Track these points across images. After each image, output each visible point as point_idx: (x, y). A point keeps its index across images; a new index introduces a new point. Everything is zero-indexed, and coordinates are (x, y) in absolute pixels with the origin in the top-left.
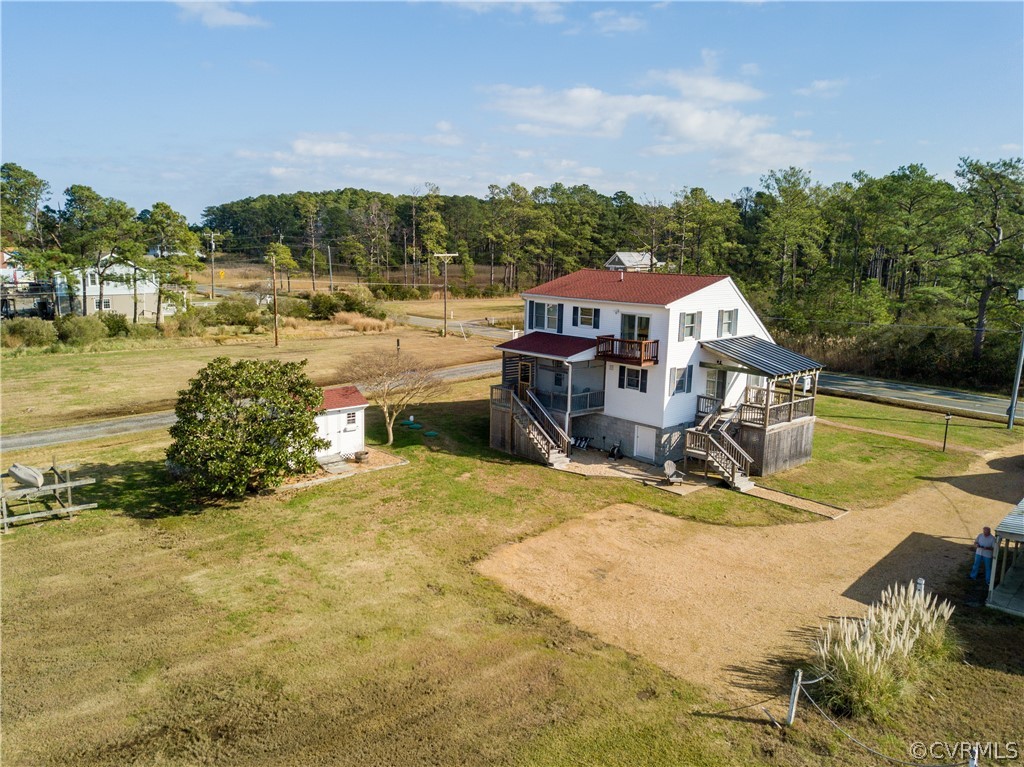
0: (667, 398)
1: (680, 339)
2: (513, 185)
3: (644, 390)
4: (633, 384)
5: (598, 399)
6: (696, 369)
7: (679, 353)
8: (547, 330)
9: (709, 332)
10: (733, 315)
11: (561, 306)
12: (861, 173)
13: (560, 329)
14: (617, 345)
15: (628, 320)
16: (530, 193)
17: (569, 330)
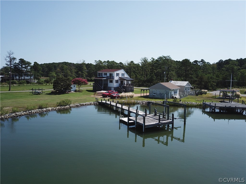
0: (115, 84)
1: (116, 76)
2: (99, 60)
3: (112, 83)
4: (111, 82)
5: (107, 84)
6: (119, 80)
7: (116, 78)
8: (101, 76)
9: (120, 76)
10: (124, 74)
11: (102, 73)
12: (152, 58)
13: (102, 76)
14: (109, 77)
15: (110, 74)
16: (103, 62)
17: (103, 76)
